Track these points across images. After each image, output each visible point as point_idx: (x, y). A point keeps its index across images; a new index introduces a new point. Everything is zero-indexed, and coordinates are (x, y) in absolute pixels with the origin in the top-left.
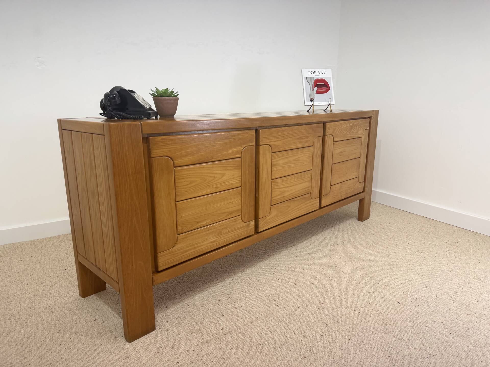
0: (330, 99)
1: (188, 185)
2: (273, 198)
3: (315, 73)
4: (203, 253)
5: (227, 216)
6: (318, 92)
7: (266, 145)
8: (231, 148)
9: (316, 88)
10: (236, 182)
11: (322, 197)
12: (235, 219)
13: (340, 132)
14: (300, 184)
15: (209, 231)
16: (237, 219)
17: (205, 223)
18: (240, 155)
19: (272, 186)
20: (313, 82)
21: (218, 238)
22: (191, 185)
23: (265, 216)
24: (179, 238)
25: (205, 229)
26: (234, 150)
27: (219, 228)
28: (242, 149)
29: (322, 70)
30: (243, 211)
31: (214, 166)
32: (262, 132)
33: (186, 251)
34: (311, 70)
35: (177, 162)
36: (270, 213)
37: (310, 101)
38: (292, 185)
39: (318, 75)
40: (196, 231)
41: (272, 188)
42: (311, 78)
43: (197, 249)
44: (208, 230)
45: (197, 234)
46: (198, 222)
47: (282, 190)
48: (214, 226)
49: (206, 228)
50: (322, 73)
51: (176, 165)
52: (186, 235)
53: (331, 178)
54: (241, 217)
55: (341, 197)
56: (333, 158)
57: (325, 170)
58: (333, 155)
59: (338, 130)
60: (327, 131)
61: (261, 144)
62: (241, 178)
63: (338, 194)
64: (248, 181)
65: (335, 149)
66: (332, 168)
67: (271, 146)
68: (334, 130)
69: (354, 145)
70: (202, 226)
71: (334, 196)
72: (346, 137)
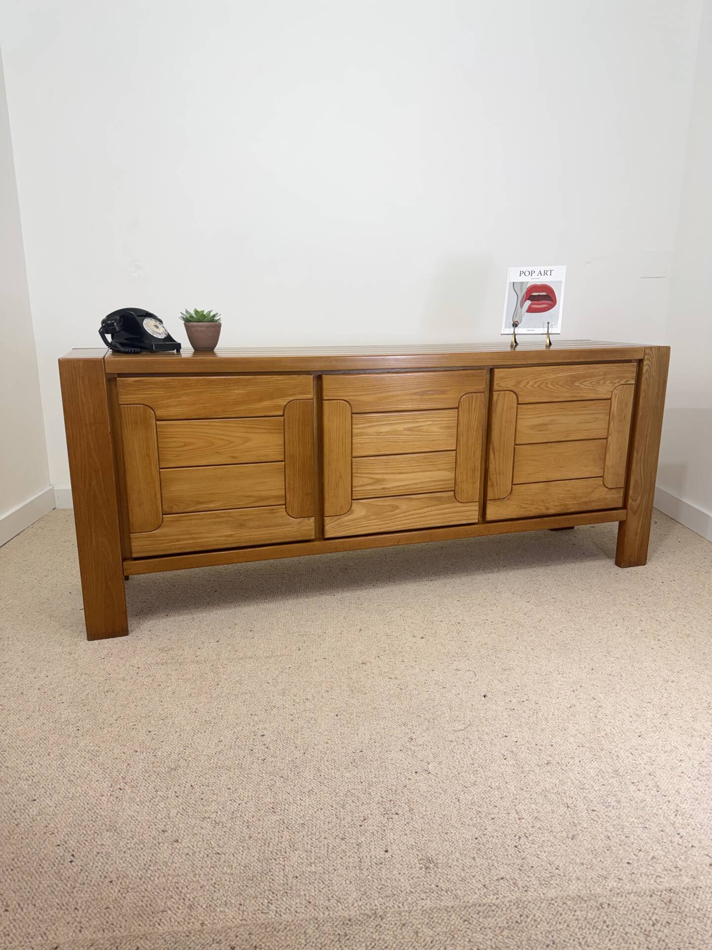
0: (548, 323)
1: (180, 447)
2: (355, 487)
3: (531, 273)
4: (210, 548)
5: (256, 502)
6: (530, 310)
7: (339, 401)
8: (261, 400)
9: (528, 303)
10: (275, 453)
11: (488, 502)
12: (273, 510)
13: (536, 386)
14: (424, 471)
15: (220, 519)
16: (275, 509)
17: (212, 506)
18: (281, 413)
19: (354, 467)
20: (525, 291)
21: (235, 532)
22: (186, 448)
23: (338, 514)
24: (164, 520)
25: (211, 514)
26: (267, 403)
27: (240, 518)
28: (285, 403)
29: (548, 268)
30: (288, 497)
31: (229, 425)
32: (326, 379)
33: (178, 540)
34: (524, 269)
35: (160, 413)
36: (350, 511)
37: (511, 326)
38: (402, 471)
39: (538, 277)
40: (194, 515)
41: (354, 471)
42: (522, 283)
43: (198, 541)
44: (218, 516)
45: (196, 519)
46: (200, 503)
47: (378, 476)
48: (230, 513)
49: (214, 514)
50: (545, 273)
51: (157, 418)
52: (178, 517)
53: (513, 470)
54: (286, 508)
55: (547, 509)
56: (517, 434)
57: (494, 453)
58: (517, 428)
59: (531, 383)
60: (498, 384)
61: (325, 398)
62: (283, 447)
63: (537, 503)
64: (299, 454)
65: (523, 417)
66: (514, 452)
67: (350, 403)
68: (519, 383)
69: (586, 412)
70: (206, 509)
71: (524, 506)
72: (558, 397)
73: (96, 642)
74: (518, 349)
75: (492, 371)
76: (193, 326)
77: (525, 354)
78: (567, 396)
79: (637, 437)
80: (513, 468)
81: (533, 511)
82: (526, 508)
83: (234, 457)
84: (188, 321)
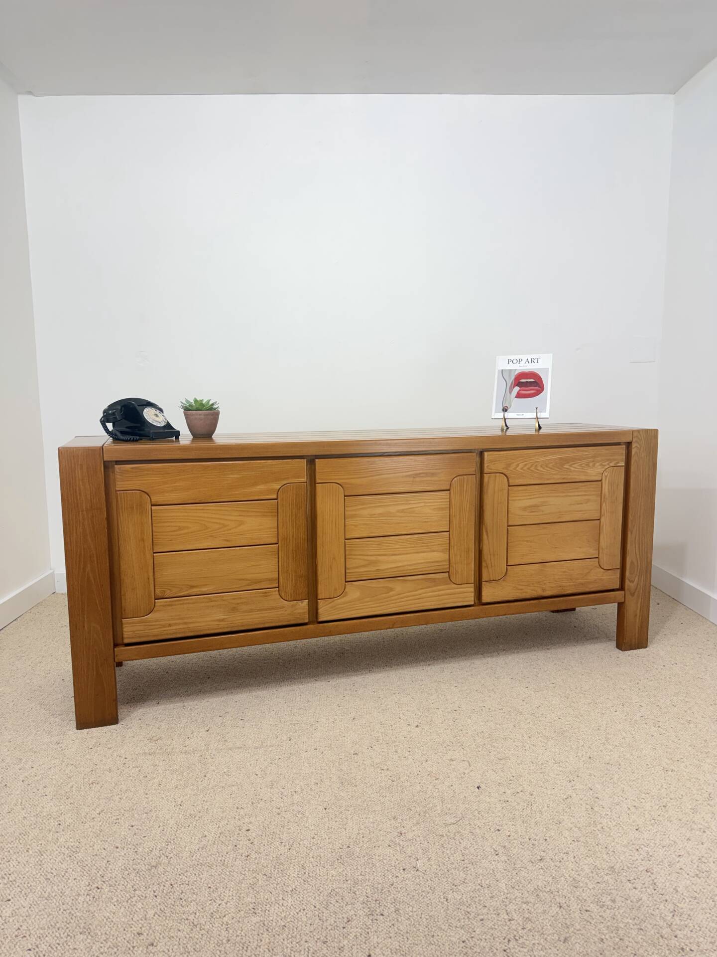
0: (537, 408)
1: (175, 531)
2: (348, 569)
3: (519, 361)
4: (202, 633)
5: (248, 585)
6: (519, 396)
7: (331, 484)
8: (255, 484)
9: (517, 389)
10: (268, 536)
11: (483, 583)
12: (266, 593)
13: (525, 468)
14: (418, 553)
15: (213, 604)
16: (269, 592)
17: (205, 589)
18: (275, 496)
19: (347, 549)
20: (513, 377)
21: (228, 617)
22: (180, 532)
23: (332, 597)
24: (156, 604)
25: (204, 598)
26: (261, 487)
27: (233, 601)
28: (279, 487)
29: (535, 356)
30: (281, 580)
31: (223, 508)
32: (319, 463)
33: (170, 625)
34: (512, 357)
35: (155, 499)
36: (343, 593)
37: (502, 411)
38: (396, 553)
39: (526, 365)
40: (187, 599)
41: (347, 553)
42: (510, 371)
43: (192, 625)
44: (211, 600)
45: (190, 603)
46: (192, 587)
47: (373, 558)
48: (223, 596)
49: (207, 598)
50: (533, 361)
51: (153, 503)
52: (170, 601)
53: (507, 551)
54: (279, 591)
55: (544, 590)
56: (510, 515)
57: (487, 534)
58: (510, 510)
59: (521, 465)
60: (488, 466)
61: (318, 481)
62: (276, 530)
63: (533, 584)
64: (293, 536)
65: (514, 498)
66: (508, 533)
67: (343, 486)
68: (509, 465)
69: (576, 494)
70: (198, 593)
71: (520, 587)
72: (548, 479)
73: (85, 731)
74: (509, 433)
75: (481, 454)
76: (192, 415)
77: (515, 438)
78: (557, 478)
79: (630, 517)
80: (507, 549)
81: (529, 592)
82: (522, 589)
83: (227, 541)
84: (187, 409)
